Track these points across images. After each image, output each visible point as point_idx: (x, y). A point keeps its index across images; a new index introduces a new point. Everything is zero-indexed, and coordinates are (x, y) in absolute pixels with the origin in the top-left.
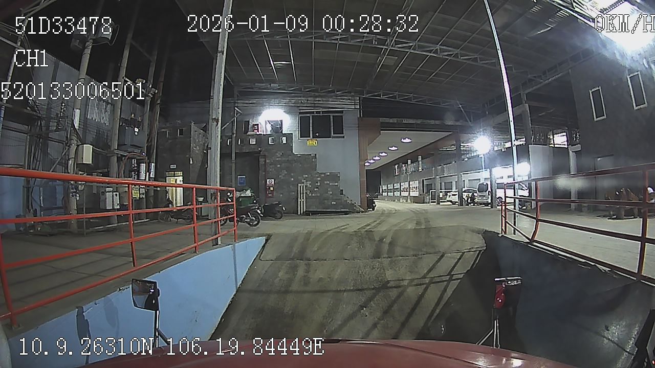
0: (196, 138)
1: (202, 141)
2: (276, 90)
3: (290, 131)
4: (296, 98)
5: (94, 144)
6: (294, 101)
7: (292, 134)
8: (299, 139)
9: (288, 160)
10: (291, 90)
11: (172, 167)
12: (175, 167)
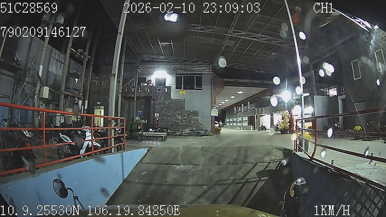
2: (162, 60)
3: (170, 85)
4: (174, 65)
5: (50, 87)
8: (175, 90)
10: (172, 60)
11: (98, 103)
12: (100, 103)
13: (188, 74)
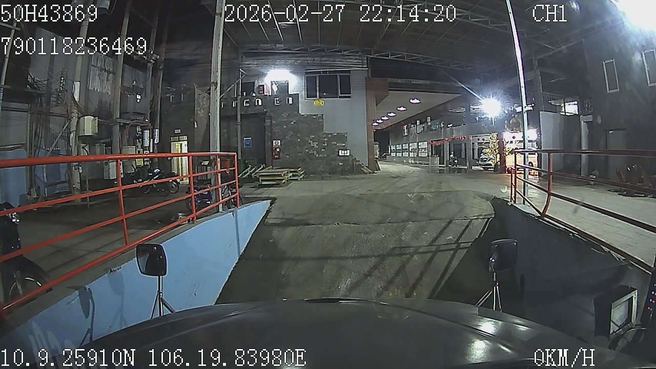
0: (200, 101)
1: (206, 104)
2: (280, 50)
3: (296, 91)
4: (302, 59)
6: (300, 61)
7: (298, 94)
8: (305, 99)
10: (296, 51)
11: (176, 131)
12: (180, 132)
13: (327, 71)
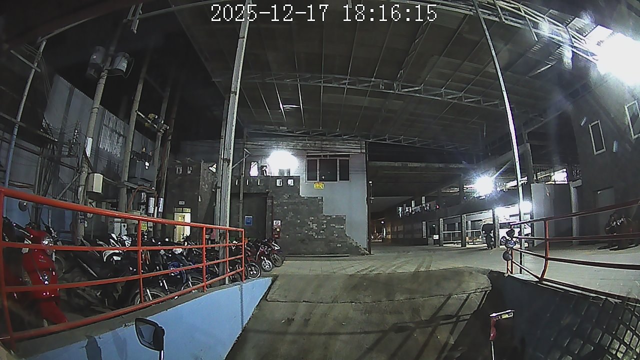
0: (205, 176)
1: (211, 180)
2: (284, 133)
3: (297, 174)
4: (304, 142)
5: (105, 174)
6: (302, 144)
7: (299, 176)
8: (306, 182)
9: (295, 202)
10: (299, 134)
11: (180, 203)
12: (184, 204)
13: (327, 155)
